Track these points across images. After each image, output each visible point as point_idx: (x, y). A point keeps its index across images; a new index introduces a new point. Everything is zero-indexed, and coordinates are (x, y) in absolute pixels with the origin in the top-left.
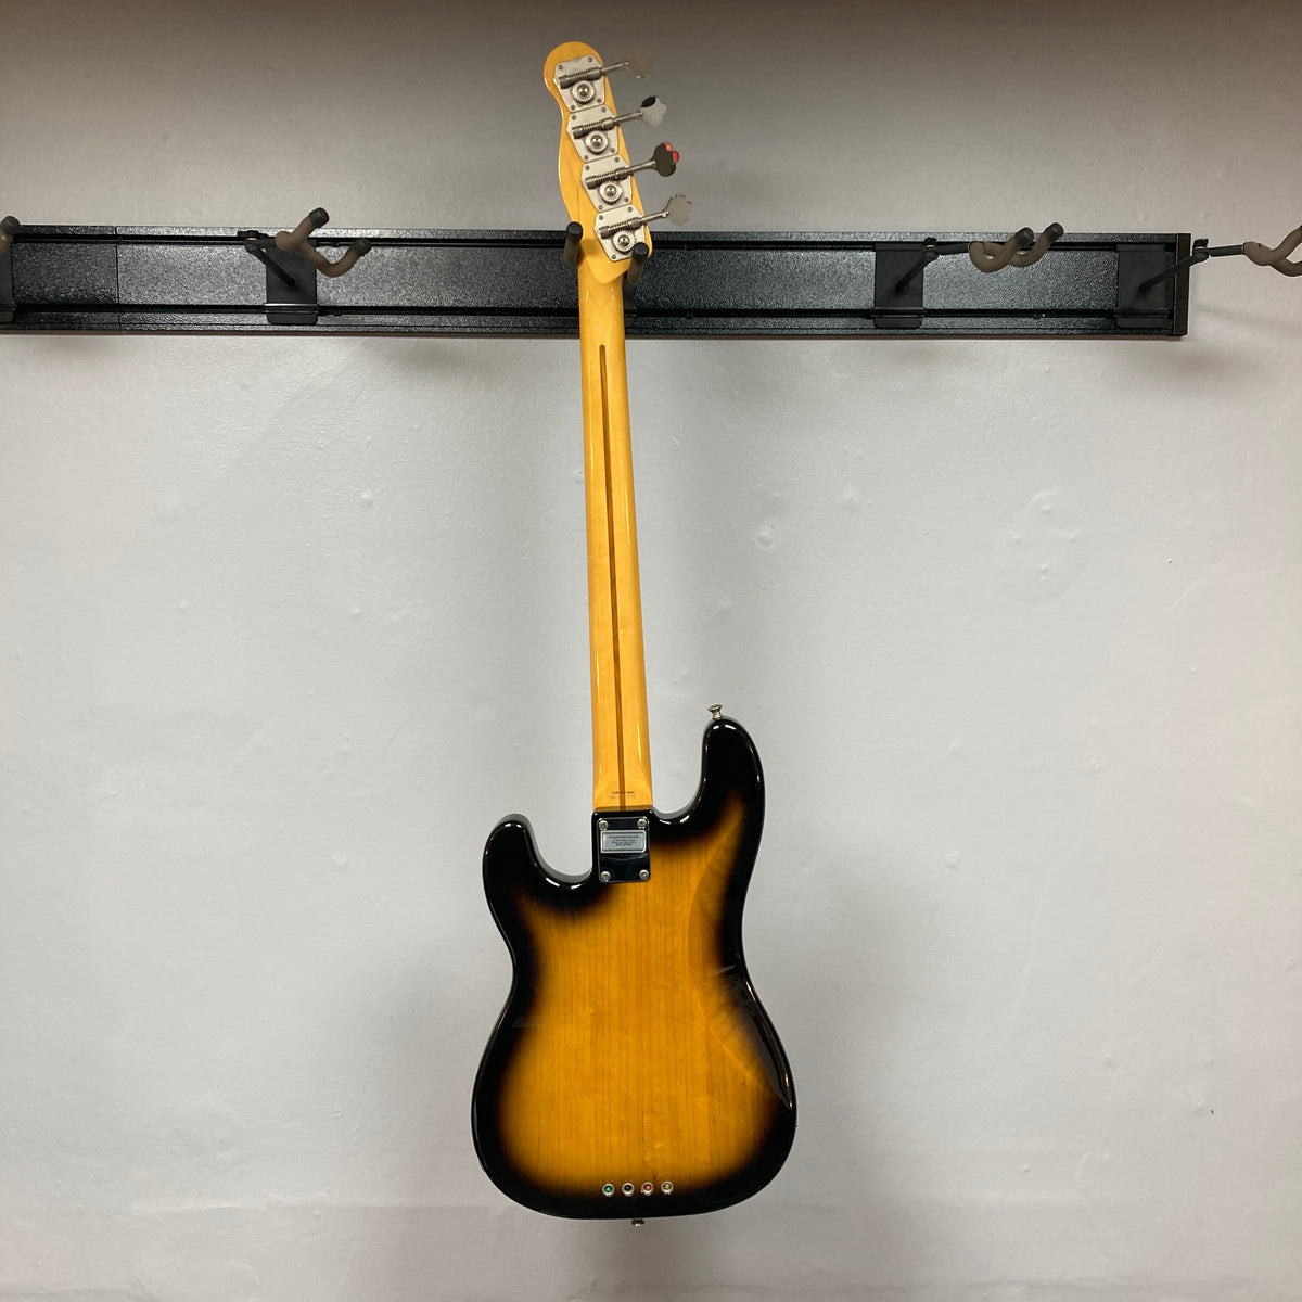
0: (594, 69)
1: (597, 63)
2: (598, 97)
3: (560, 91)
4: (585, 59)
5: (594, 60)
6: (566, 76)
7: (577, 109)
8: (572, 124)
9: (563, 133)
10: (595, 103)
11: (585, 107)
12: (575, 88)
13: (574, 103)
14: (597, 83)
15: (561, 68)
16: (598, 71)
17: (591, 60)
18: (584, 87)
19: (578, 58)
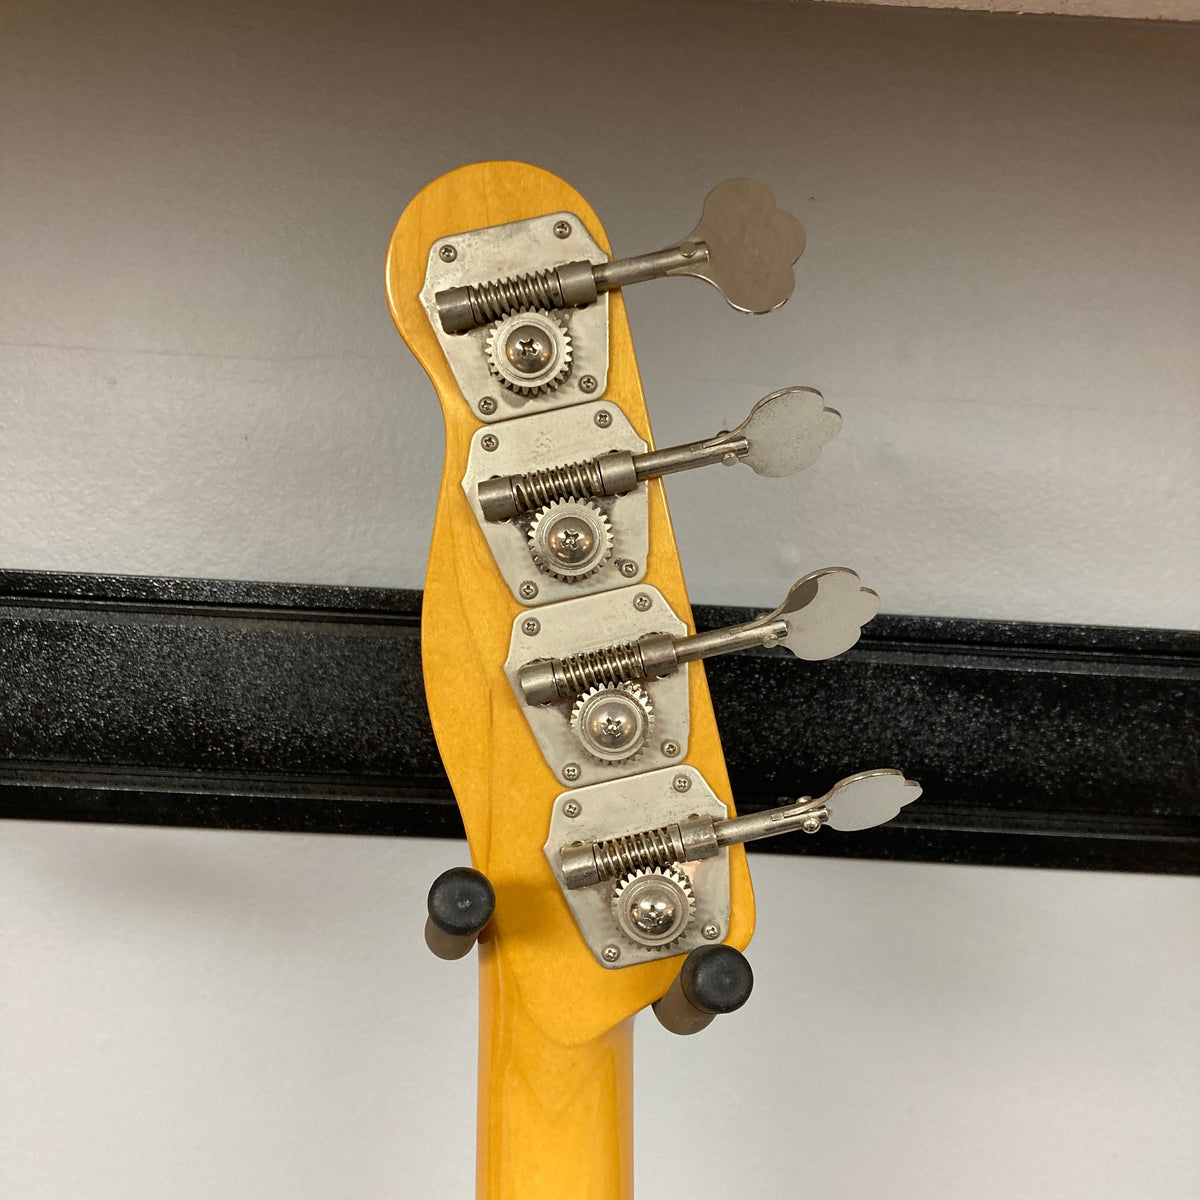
0: (575, 267)
1: (585, 246)
2: (586, 369)
3: (445, 339)
4: (542, 228)
5: (578, 236)
6: (468, 290)
7: (505, 409)
8: (480, 466)
9: (449, 493)
10: (573, 393)
11: (531, 405)
12: (501, 331)
13: (494, 390)
14: (581, 320)
15: (449, 254)
16: (587, 277)
17: (563, 231)
18: (530, 333)
19: (517, 221)
